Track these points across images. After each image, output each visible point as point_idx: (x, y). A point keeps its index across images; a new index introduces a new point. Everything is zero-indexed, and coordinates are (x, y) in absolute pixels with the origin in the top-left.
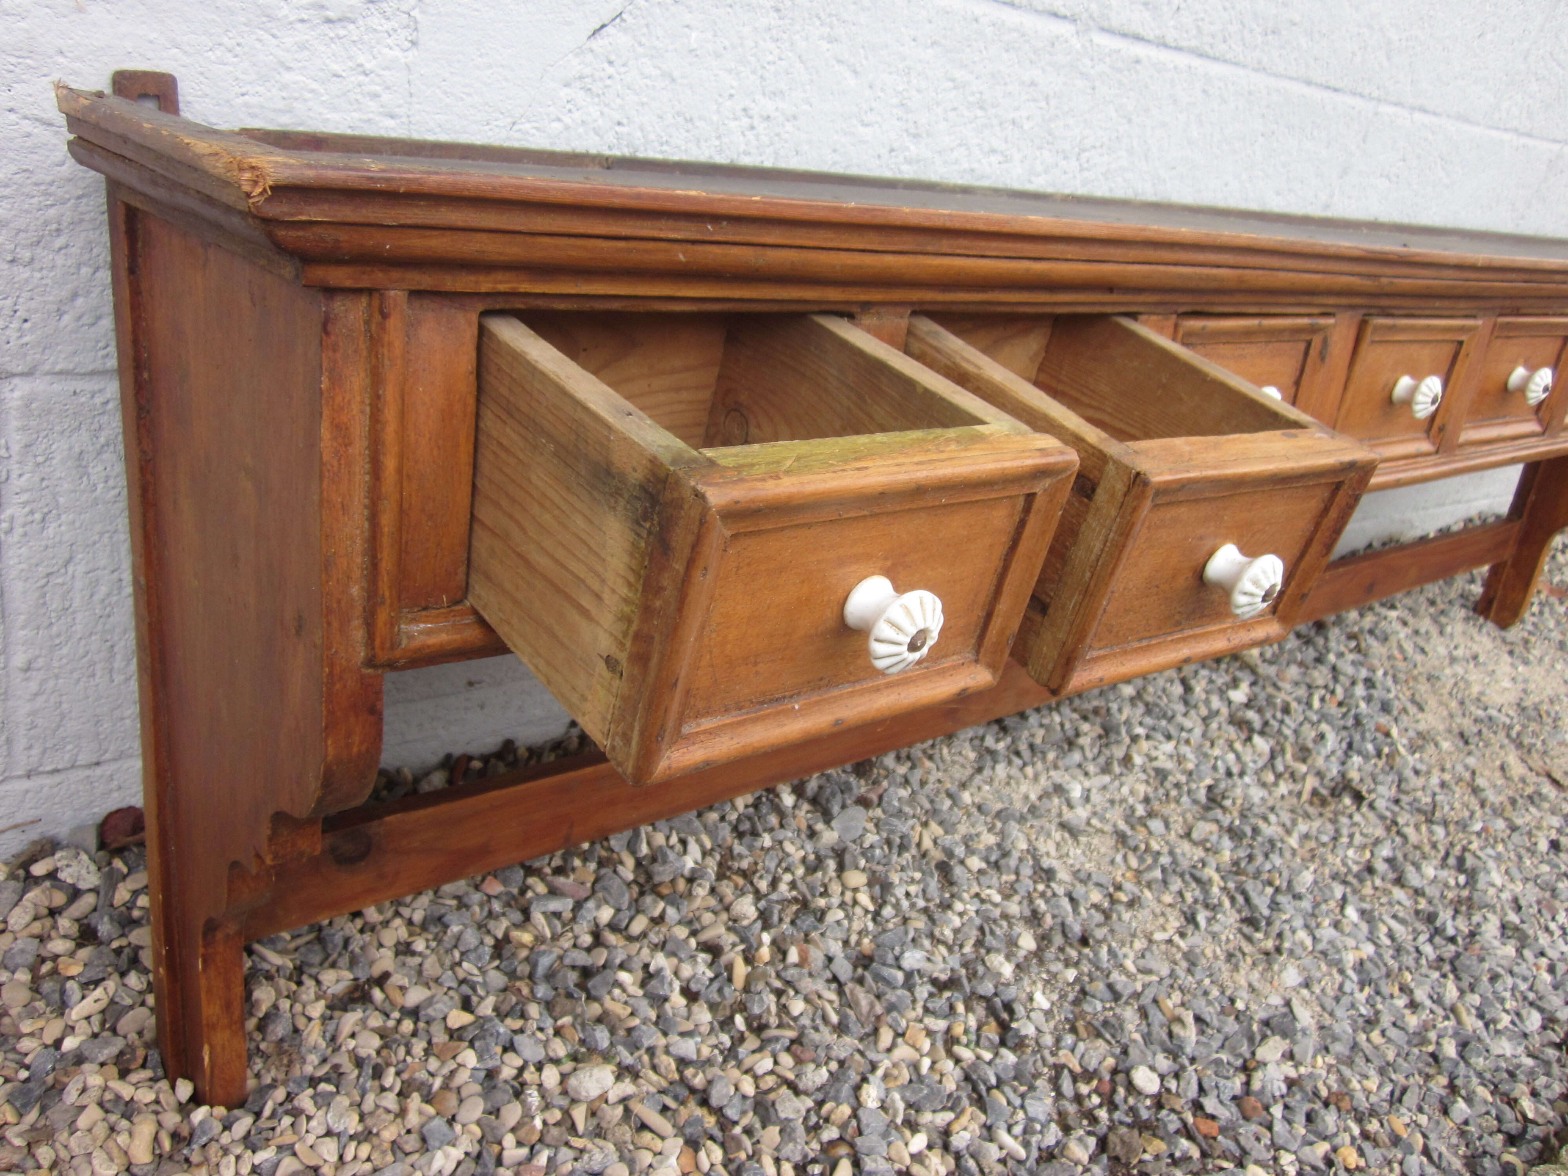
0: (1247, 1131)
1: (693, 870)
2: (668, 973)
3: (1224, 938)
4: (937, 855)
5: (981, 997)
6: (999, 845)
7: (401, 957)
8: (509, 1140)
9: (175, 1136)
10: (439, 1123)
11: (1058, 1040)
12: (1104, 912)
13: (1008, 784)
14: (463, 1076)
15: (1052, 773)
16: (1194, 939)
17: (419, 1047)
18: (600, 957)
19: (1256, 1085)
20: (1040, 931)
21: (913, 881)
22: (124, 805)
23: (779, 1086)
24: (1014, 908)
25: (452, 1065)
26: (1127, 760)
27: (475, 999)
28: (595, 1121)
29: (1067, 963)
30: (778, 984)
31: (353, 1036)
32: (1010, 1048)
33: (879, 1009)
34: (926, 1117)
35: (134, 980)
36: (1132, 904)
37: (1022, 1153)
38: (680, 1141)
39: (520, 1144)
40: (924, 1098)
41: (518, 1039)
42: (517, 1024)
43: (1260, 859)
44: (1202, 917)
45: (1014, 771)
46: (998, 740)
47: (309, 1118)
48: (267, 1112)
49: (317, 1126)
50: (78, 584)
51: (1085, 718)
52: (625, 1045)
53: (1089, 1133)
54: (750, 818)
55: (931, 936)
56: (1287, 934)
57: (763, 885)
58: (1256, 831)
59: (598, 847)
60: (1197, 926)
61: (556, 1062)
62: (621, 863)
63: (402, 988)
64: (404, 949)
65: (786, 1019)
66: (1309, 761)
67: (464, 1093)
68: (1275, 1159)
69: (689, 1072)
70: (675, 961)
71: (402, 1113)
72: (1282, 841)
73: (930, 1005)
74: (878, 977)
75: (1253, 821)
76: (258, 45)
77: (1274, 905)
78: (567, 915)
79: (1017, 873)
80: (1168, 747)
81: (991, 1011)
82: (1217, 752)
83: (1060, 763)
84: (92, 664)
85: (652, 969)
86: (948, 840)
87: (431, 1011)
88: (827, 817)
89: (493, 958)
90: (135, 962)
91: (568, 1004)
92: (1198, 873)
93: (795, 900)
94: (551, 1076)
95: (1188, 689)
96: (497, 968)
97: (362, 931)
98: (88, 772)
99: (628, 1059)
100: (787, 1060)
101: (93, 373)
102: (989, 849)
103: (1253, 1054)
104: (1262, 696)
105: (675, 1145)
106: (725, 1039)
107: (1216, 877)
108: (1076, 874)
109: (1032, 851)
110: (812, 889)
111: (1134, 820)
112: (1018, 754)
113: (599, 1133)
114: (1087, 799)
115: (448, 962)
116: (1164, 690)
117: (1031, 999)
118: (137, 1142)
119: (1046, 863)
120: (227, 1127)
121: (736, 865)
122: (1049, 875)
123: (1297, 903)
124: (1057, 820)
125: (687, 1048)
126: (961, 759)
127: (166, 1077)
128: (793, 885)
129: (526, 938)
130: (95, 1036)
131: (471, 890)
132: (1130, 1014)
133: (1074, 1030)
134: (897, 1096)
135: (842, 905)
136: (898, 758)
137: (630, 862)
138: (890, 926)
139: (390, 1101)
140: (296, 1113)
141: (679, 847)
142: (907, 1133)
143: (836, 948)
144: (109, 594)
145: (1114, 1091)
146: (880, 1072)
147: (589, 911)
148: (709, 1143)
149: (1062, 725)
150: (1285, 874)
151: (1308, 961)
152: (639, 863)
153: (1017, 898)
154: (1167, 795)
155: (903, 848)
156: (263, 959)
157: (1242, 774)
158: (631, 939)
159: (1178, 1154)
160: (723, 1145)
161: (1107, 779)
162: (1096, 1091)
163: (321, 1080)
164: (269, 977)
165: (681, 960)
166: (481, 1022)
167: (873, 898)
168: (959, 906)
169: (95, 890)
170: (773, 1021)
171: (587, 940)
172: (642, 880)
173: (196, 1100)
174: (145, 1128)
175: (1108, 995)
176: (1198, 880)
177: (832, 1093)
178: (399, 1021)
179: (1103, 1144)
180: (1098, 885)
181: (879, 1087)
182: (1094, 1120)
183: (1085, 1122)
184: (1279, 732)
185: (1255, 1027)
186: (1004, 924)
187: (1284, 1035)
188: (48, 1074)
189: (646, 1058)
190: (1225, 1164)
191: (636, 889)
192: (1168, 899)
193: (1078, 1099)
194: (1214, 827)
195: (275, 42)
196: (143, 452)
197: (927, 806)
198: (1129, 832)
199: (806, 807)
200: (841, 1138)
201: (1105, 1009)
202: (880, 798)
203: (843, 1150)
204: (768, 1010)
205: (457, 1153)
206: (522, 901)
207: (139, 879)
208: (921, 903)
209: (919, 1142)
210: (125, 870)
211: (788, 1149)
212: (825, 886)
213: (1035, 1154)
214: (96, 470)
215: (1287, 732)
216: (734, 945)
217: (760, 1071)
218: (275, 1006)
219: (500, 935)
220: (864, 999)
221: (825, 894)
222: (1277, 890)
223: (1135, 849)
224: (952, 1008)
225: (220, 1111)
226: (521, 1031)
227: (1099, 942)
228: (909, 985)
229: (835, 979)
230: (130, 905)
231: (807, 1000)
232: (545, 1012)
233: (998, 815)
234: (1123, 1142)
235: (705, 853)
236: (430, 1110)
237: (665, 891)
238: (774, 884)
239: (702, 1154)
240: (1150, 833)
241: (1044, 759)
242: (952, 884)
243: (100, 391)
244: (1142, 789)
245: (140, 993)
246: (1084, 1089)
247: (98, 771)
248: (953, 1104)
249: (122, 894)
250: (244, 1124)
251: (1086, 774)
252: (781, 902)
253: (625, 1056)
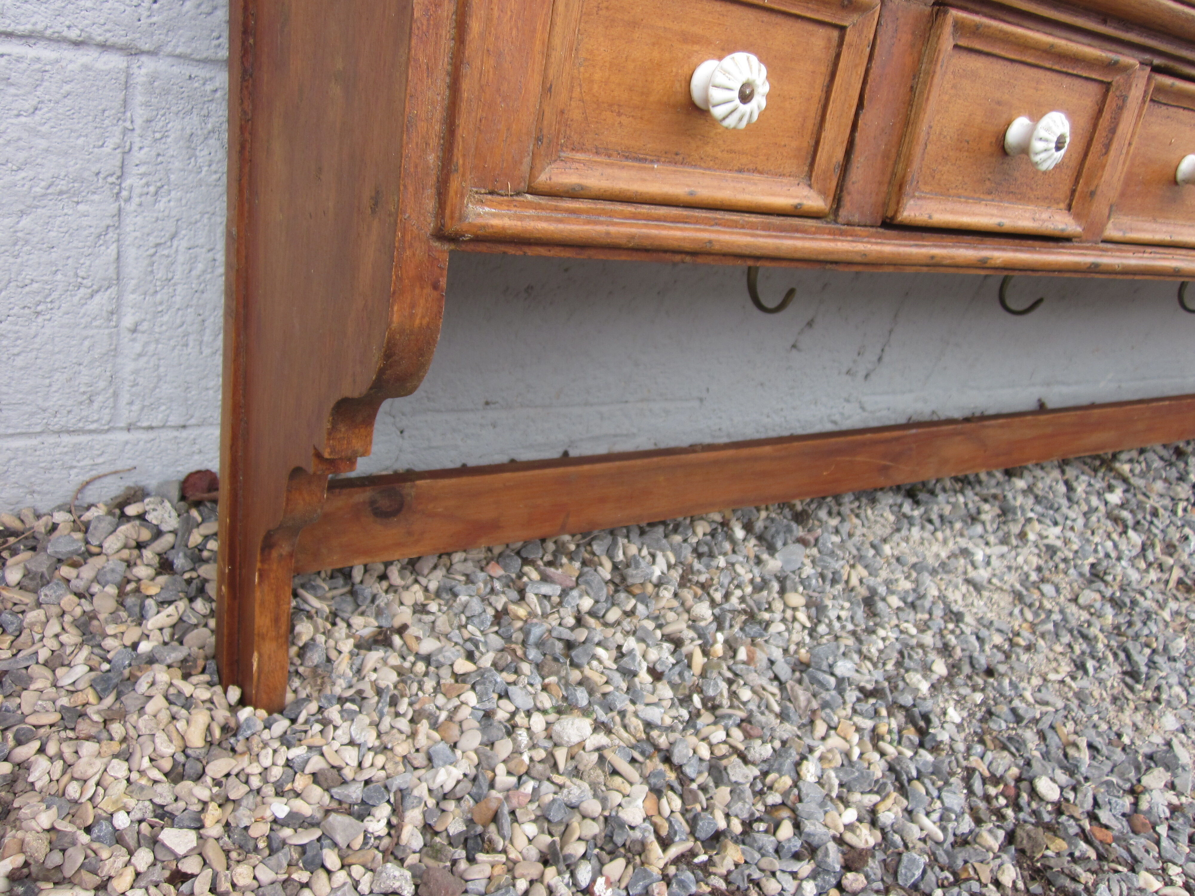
0: (1138, 843)
1: (660, 578)
2: (638, 654)
3: (1109, 684)
4: (863, 592)
5: (901, 707)
6: (914, 590)
7: (418, 615)
8: (501, 769)
9: (225, 729)
10: (443, 747)
11: (969, 749)
12: (1004, 652)
13: (922, 543)
14: (464, 713)
15: (959, 539)
16: (1082, 683)
17: (429, 684)
18: (581, 635)
19: (1144, 805)
20: (950, 661)
21: (842, 608)
22: (202, 467)
23: (731, 755)
24: (928, 639)
25: (456, 702)
26: (1022, 536)
27: (477, 654)
28: (574, 763)
29: (974, 689)
30: (729, 675)
31: (375, 670)
32: (927, 750)
33: (815, 705)
34: (856, 797)
35: (200, 605)
36: (1028, 648)
37: (940, 836)
38: (646, 788)
39: (509, 773)
40: (855, 779)
41: (512, 689)
42: (512, 678)
43: (1139, 625)
44: (1090, 665)
45: (926, 535)
46: (912, 510)
47: (336, 728)
48: (302, 719)
49: (342, 735)
50: (181, 258)
51: (986, 500)
52: (601, 705)
53: (998, 827)
54: (707, 544)
55: (860, 652)
56: (1165, 687)
57: (718, 596)
58: (1134, 603)
59: (582, 549)
60: (1086, 672)
61: (544, 712)
62: (601, 565)
63: (418, 638)
64: (420, 609)
65: (736, 703)
66: (1176, 556)
67: (465, 726)
68: (1164, 870)
69: (655, 733)
70: (643, 646)
71: (413, 735)
72: (1156, 614)
73: (858, 707)
74: (814, 680)
75: (1132, 594)
77: (1152, 664)
78: (555, 599)
79: (930, 614)
80: (1057, 530)
81: (911, 719)
82: (1096, 539)
83: (966, 533)
84: (186, 335)
85: (624, 650)
86: (872, 581)
87: (441, 658)
88: (772, 549)
89: (492, 624)
90: (202, 591)
91: (555, 666)
92: (1085, 631)
93: (745, 612)
94: (538, 722)
95: (1070, 488)
96: (496, 632)
97: (387, 592)
98: (176, 433)
99: (603, 717)
100: (737, 735)
101: (205, 61)
102: (907, 592)
103: (1139, 781)
104: (1133, 501)
105: (641, 790)
106: (684, 713)
107: (1101, 636)
108: (980, 620)
109: (942, 598)
110: (758, 604)
111: (1028, 584)
112: (930, 521)
113: (577, 773)
114: (988, 563)
115: (456, 623)
116: (1050, 488)
117: (945, 713)
118: (192, 729)
119: (955, 608)
120: (268, 726)
121: (695, 578)
122: (958, 618)
123: (1172, 664)
124: (963, 577)
125: (654, 714)
126: (882, 520)
127: (220, 683)
128: (742, 599)
129: (522, 612)
130: (165, 644)
131: (478, 571)
132: (1030, 736)
133: (982, 741)
134: (833, 774)
135: (784, 620)
136: (830, 513)
137: (608, 565)
138: (824, 640)
139: (403, 724)
140: (325, 723)
141: (649, 558)
142: (841, 806)
143: (777, 654)
144: (204, 272)
145: (1018, 796)
146: (817, 754)
147: (574, 598)
148: (670, 793)
149: (966, 505)
150: (1161, 639)
151: (1184, 712)
152: (615, 567)
153: (930, 633)
154: (1056, 567)
155: (834, 582)
156: (305, 601)
157: (1119, 559)
158: (606, 625)
159: (1077, 854)
160: (681, 796)
161: (1005, 549)
162: (1002, 794)
163: (347, 700)
164: (310, 617)
165: (648, 646)
166: (481, 672)
167: (809, 617)
168: (881, 633)
169: (174, 532)
170: (726, 702)
171: (571, 621)
172: (617, 580)
173: (243, 702)
174: (201, 718)
175: (1011, 717)
176: (1085, 637)
177: (776, 766)
178: (414, 664)
179: (1011, 838)
180: (999, 631)
181: (816, 766)
182: (1002, 817)
183: (994, 818)
184: (1149, 530)
185: (1140, 758)
186: (920, 651)
187: (1168, 768)
188: (124, 668)
189: (618, 719)
190: (1120, 868)
191: (612, 587)
192: (1059, 648)
193: (987, 798)
194: (1098, 596)
196: (244, 112)
197: (855, 552)
198: (1025, 592)
199: (753, 541)
200: (783, 804)
201: (1008, 728)
202: (817, 540)
203: (785, 813)
204: (721, 694)
205: (457, 773)
206: (519, 583)
207: (211, 527)
208: (850, 627)
209: (850, 815)
210: (199, 519)
211: (737, 808)
212: (769, 604)
213: (951, 839)
214: (202, 154)
215: (1155, 531)
216: (692, 640)
217: (714, 741)
218: (313, 639)
219: (500, 608)
220: (802, 696)
221: (769, 609)
222: (1154, 651)
223: (1030, 606)
224: (876, 712)
225: (262, 713)
226: (515, 683)
227: (1002, 675)
228: (840, 688)
229: (776, 678)
230: (200, 548)
231: (754, 691)
232: (535, 671)
233: (914, 566)
234: (1029, 837)
235: (670, 567)
236: (436, 736)
237: (637, 591)
238: (727, 596)
239: (664, 801)
240: (1043, 594)
241: (952, 528)
242: (875, 615)
243: (212, 79)
244: (1035, 561)
245: (204, 616)
246: (992, 791)
247: (184, 434)
248: (879, 789)
249: (195, 538)
250: (281, 725)
251: (987, 544)
252: (733, 611)
253: (601, 715)
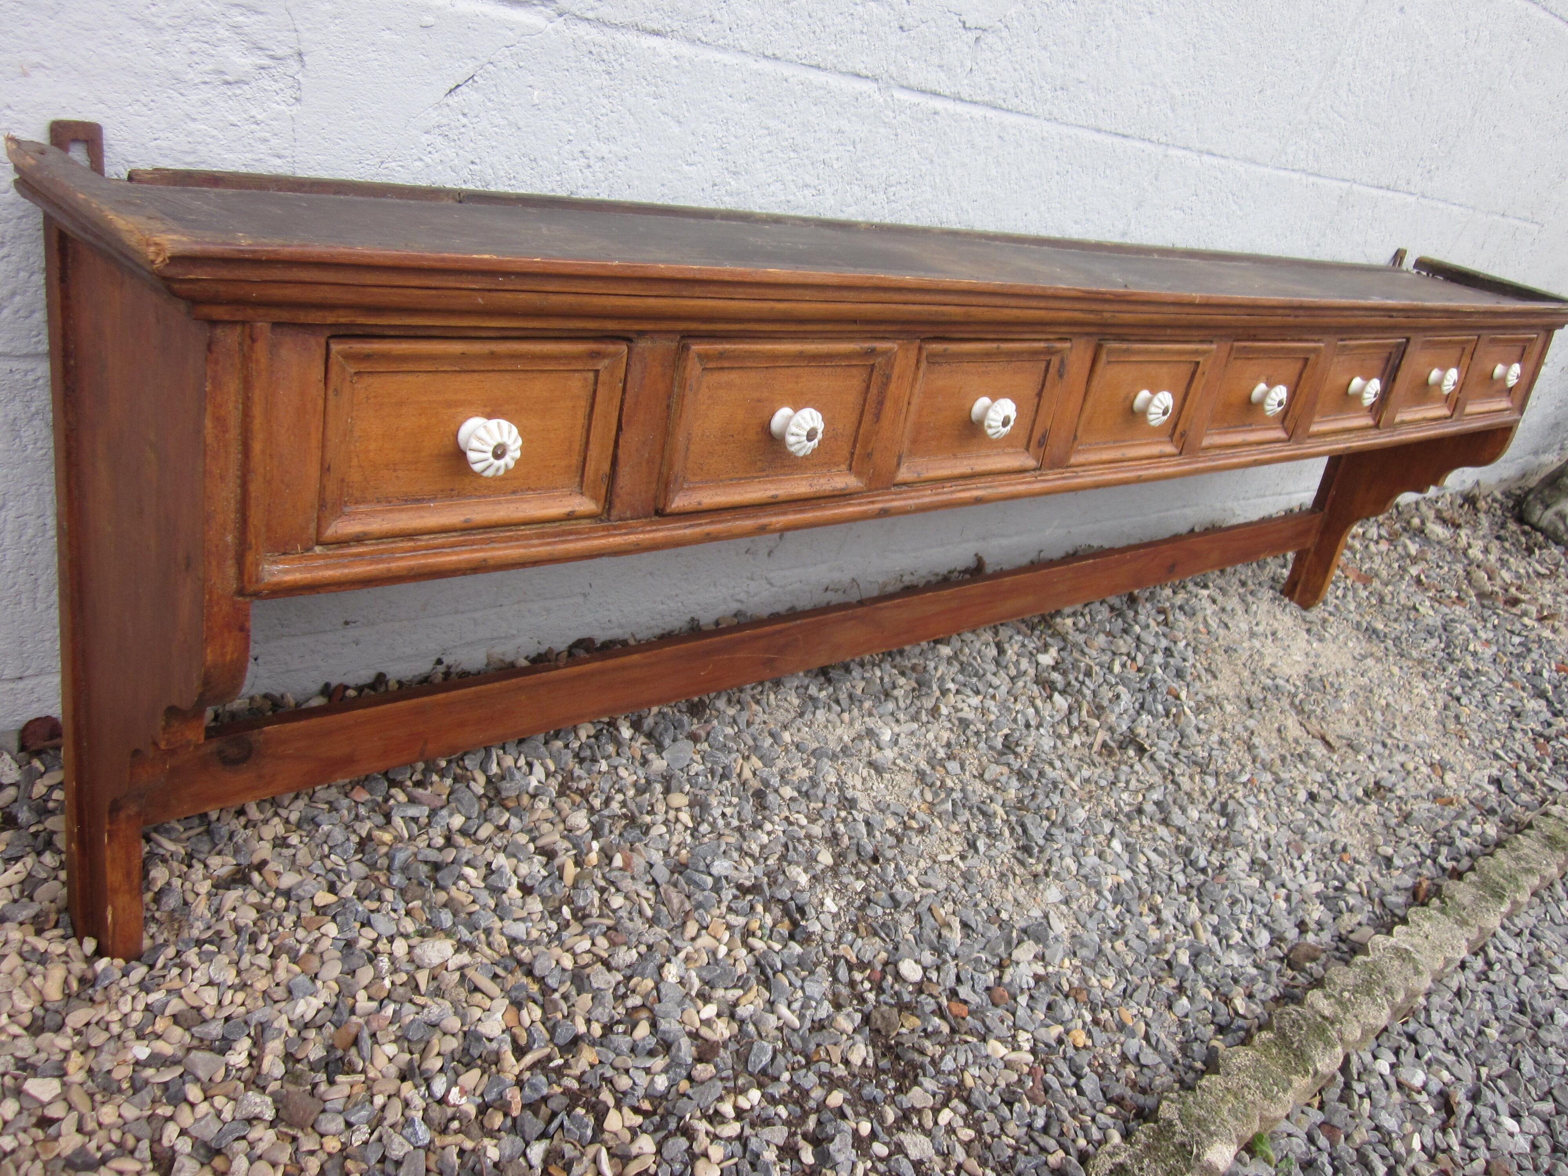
0: (993, 1015)
1: (536, 787)
2: (508, 871)
3: (999, 861)
4: (755, 784)
5: (779, 901)
6: (811, 778)
7: (278, 849)
8: (362, 995)
9: (82, 980)
10: (303, 979)
11: (840, 938)
12: (897, 837)
13: (826, 727)
14: (325, 943)
15: (866, 719)
16: (973, 861)
17: (289, 920)
18: (450, 855)
19: (1007, 979)
20: (838, 850)
21: (730, 804)
22: (42, 714)
23: (594, 963)
24: (817, 830)
25: (316, 934)
26: (935, 712)
27: (339, 884)
28: (435, 984)
29: (858, 877)
30: (602, 883)
31: (234, 909)
32: (797, 942)
33: (688, 906)
34: (719, 993)
35: (48, 858)
36: (921, 831)
37: (797, 1023)
38: (507, 1001)
39: (370, 998)
40: (718, 976)
41: (374, 917)
42: (375, 905)
43: (1041, 797)
44: (981, 844)
45: (833, 717)
46: (820, 690)
47: (194, 970)
48: (159, 964)
49: (201, 976)
50: (9, 527)
51: (903, 674)
52: (465, 925)
53: (856, 1011)
54: (591, 748)
55: (740, 849)
56: (1056, 860)
57: (597, 803)
58: (1041, 774)
59: (454, 765)
60: (976, 851)
61: (406, 936)
62: (474, 780)
63: (277, 873)
64: (280, 843)
65: (606, 911)
66: (1103, 718)
67: (325, 957)
68: (1014, 1037)
69: (518, 949)
70: (515, 861)
71: (272, 970)
72: (1065, 784)
73: (733, 905)
74: (690, 881)
75: (1040, 765)
76: (168, 101)
77: (1049, 837)
78: (424, 820)
79: (824, 802)
80: (975, 701)
81: (787, 912)
82: (1019, 706)
83: (875, 711)
84: (19, 593)
85: (494, 866)
86: (765, 772)
87: (300, 892)
88: (660, 748)
89: (356, 852)
90: (49, 844)
91: (419, 891)
92: (984, 808)
93: (625, 816)
94: (400, 947)
95: (1001, 651)
96: (360, 860)
97: (245, 827)
98: (12, 685)
99: (467, 936)
100: (603, 942)
101: (26, 356)
102: (802, 781)
103: (1010, 955)
104: (1069, 659)
105: (501, 1004)
106: (553, 926)
107: (1000, 811)
108: (877, 805)
109: (841, 786)
110: (640, 807)
111: (935, 762)
112: (838, 702)
113: (438, 993)
114: (896, 743)
115: (318, 854)
116: (979, 652)
117: (822, 904)
118: (50, 983)
119: (849, 794)
120: (125, 974)
121: (575, 785)
122: (850, 804)
123: (1069, 835)
124: (866, 759)
125: (519, 930)
126: (786, 705)
127: (75, 935)
128: (624, 804)
129: (387, 837)
130: (15, 901)
131: (341, 796)
132: (906, 920)
133: (856, 930)
134: (693, 974)
135: (666, 822)
136: (729, 701)
137: (482, 779)
138: (706, 840)
139: (263, 960)
140: (183, 966)
141: (525, 769)
142: (700, 1003)
143: (657, 857)
144: (34, 536)
145: (883, 978)
146: (682, 955)
147: (443, 817)
148: (531, 1004)
149: (882, 679)
150: (1062, 811)
151: (1071, 883)
152: (489, 780)
153: (821, 822)
154: (967, 741)
155: (724, 777)
156: (160, 846)
157: (1039, 726)
158: (478, 842)
159: (930, 1029)
160: (542, 1007)
161: (915, 726)
162: (869, 979)
163: (205, 942)
164: (164, 861)
165: (519, 860)
166: (343, 903)
167: (692, 817)
168: (768, 827)
169: (16, 785)
170: (595, 911)
171: (440, 841)
172: (491, 794)
173: (99, 953)
174: (57, 973)
175: (889, 903)
176: (984, 814)
177: (639, 970)
178: (274, 899)
179: (867, 1019)
180: (895, 814)
181: (679, 967)
182: (862, 1000)
183: (855, 1002)
184: (1080, 691)
185: (1014, 934)
186: (807, 842)
187: (1038, 941)
189: (483, 937)
190: (969, 1039)
191: (485, 802)
192: (955, 827)
193: (852, 984)
194: (1005, 770)
195: (182, 99)
196: (68, 422)
197: (750, 742)
198: (928, 770)
199: (642, 739)
200: (644, 1005)
201: (885, 913)
202: (708, 734)
203: (644, 1014)
204: (593, 905)
205: (316, 1003)
206: (385, 808)
207: (56, 776)
208: (735, 823)
209: (709, 1011)
210: (42, 769)
211: (598, 1012)
212: (652, 806)
213: (808, 1024)
214: (27, 434)
215: (1087, 692)
216: (567, 850)
217: (578, 950)
218: (169, 883)
219: (364, 835)
220: (676, 898)
221: (651, 812)
222: (1053, 823)
223: (932, 785)
224: (752, 908)
225: (120, 962)
226: (378, 910)
227: (888, 860)
228: (717, 889)
229: (654, 882)
230: (46, 798)
231: (626, 897)
232: (399, 897)
233: (813, 752)
234: (883, 1017)
235: (548, 775)
236: (296, 969)
237: (511, 804)
238: (607, 802)
239: (524, 1012)
240: (947, 772)
241: (860, 708)
242: (765, 808)
243: (32, 370)
244: (945, 735)
245: (54, 869)
246: (858, 976)
247: (21, 685)
248: (742, 983)
249: (39, 789)
250: (139, 972)
251: (897, 721)
252: (612, 817)
253: (464, 934)
